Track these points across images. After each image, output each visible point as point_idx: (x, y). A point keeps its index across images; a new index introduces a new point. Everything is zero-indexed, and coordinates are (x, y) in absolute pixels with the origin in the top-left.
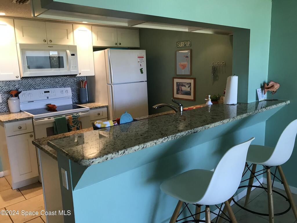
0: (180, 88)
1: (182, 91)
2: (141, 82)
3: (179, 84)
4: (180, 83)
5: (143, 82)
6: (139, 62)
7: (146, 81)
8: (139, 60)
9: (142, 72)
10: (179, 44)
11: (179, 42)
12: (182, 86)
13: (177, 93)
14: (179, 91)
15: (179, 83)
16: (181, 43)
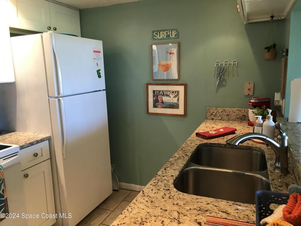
0: (159, 99)
1: (163, 102)
2: (96, 91)
3: (157, 93)
4: (159, 91)
5: (100, 91)
6: (95, 59)
7: (103, 90)
8: (95, 55)
9: (100, 76)
10: (157, 34)
11: (157, 31)
12: (163, 95)
13: (155, 106)
14: (157, 104)
15: (157, 91)
16: (161, 33)
